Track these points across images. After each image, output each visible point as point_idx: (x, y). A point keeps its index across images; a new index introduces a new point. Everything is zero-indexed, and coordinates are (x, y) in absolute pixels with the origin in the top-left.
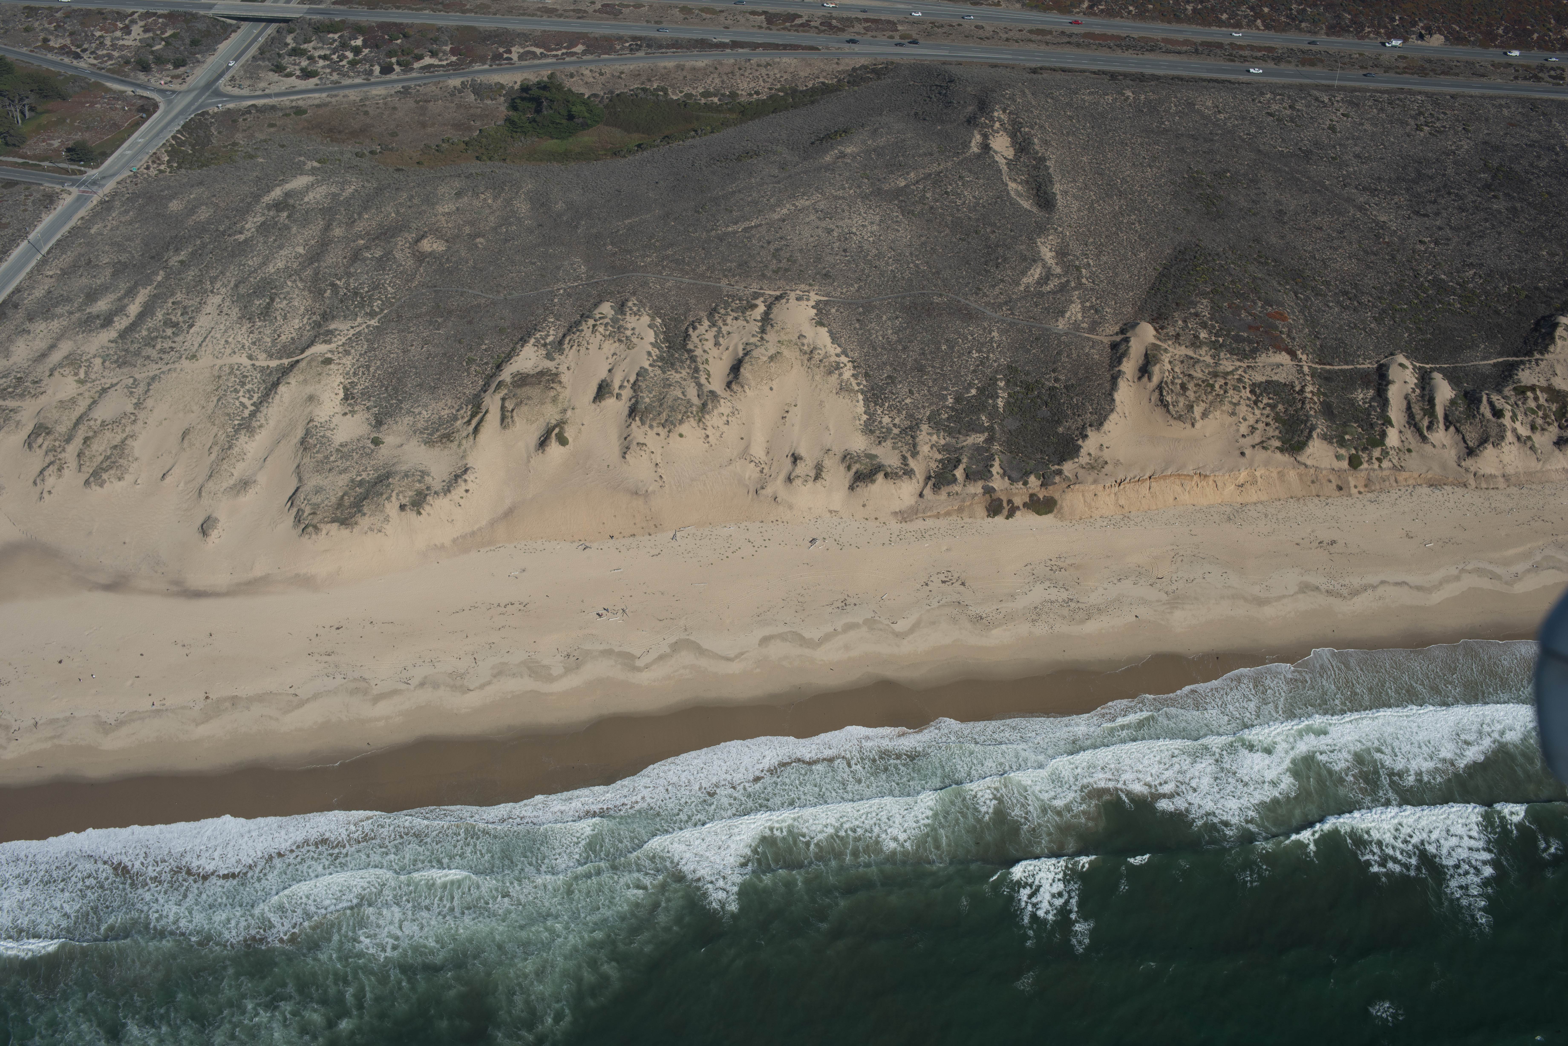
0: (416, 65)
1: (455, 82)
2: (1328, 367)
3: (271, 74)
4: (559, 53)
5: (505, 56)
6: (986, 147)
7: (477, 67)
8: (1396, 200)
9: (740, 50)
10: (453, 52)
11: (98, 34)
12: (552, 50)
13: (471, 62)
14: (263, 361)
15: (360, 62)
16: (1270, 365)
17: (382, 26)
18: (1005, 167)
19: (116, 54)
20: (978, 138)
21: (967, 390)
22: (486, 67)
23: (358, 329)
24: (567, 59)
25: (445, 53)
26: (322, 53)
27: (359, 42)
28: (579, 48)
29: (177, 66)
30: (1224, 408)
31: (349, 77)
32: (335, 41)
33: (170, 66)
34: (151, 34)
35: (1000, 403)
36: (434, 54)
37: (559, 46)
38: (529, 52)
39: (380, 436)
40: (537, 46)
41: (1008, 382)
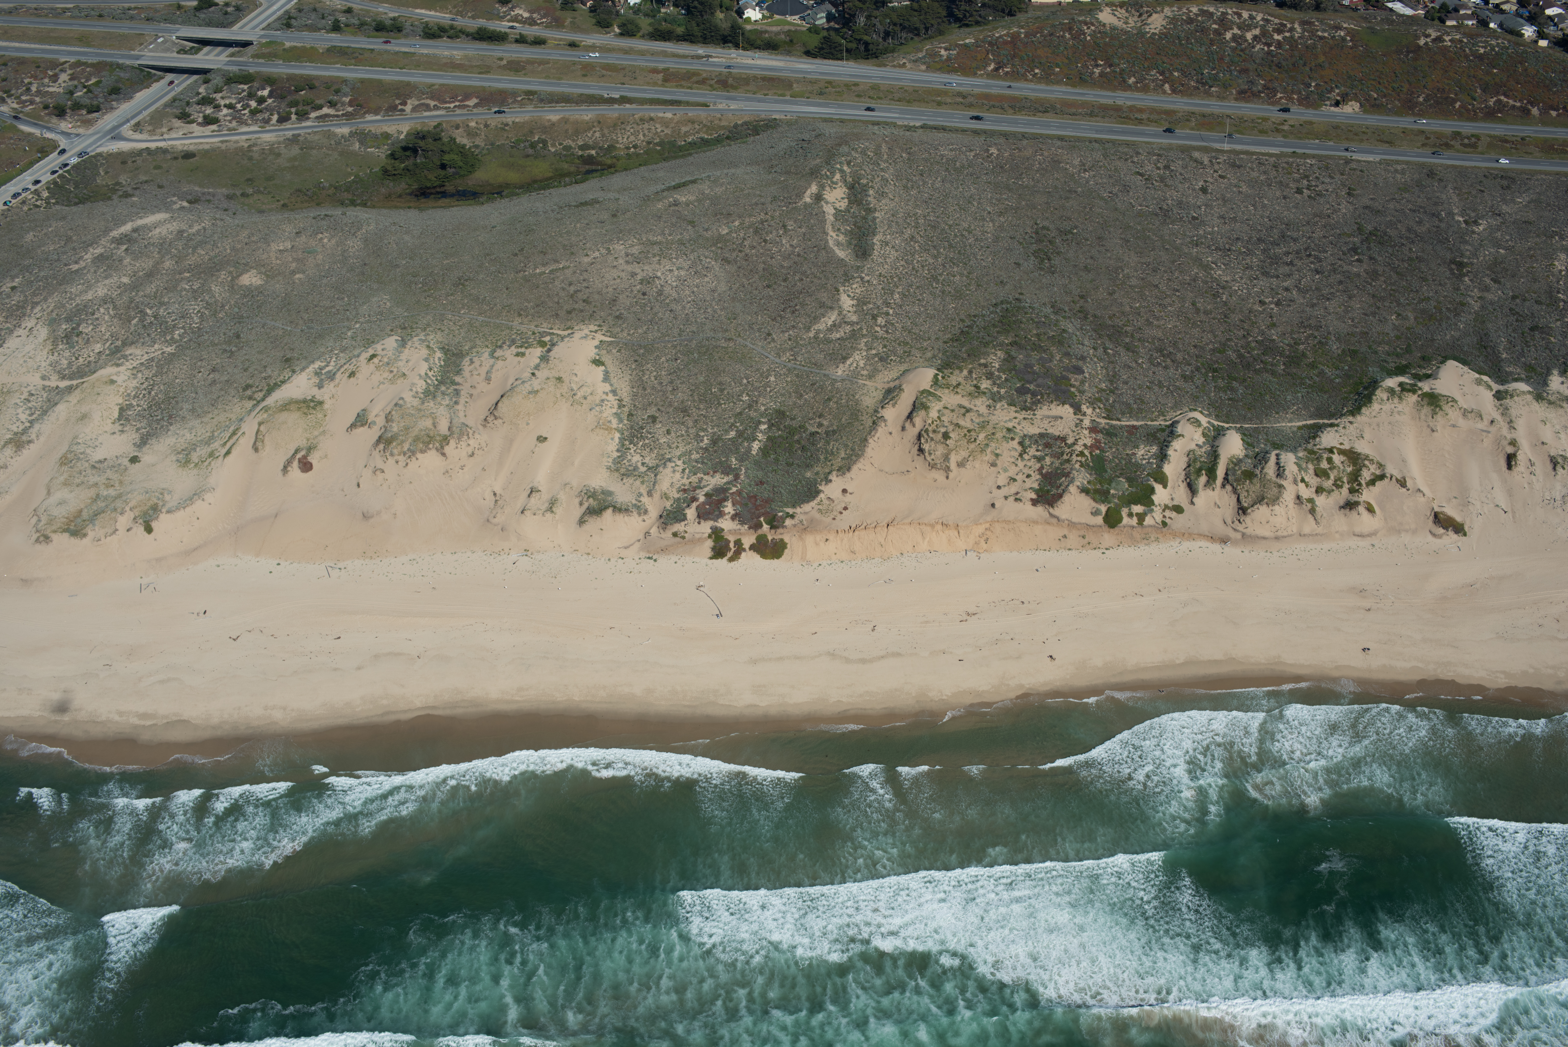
0: (313, 115)
1: (345, 130)
2: (1114, 422)
3: (175, 120)
4: (452, 105)
5: (400, 107)
6: (818, 198)
7: (369, 117)
8: (1248, 261)
9: (628, 106)
10: (351, 104)
11: (26, 81)
12: (446, 102)
13: (365, 113)
14: (54, 382)
15: (261, 111)
16: (1048, 417)
17: (291, 78)
18: (832, 218)
19: (38, 99)
20: (814, 188)
21: (727, 432)
22: (379, 117)
23: (152, 355)
24: (458, 112)
25: (343, 104)
26: (227, 102)
27: (266, 93)
28: (472, 102)
29: (90, 112)
30: (986, 458)
31: (247, 125)
32: (244, 91)
33: (84, 112)
34: (76, 82)
35: (756, 446)
36: (332, 104)
37: (454, 98)
38: (423, 104)
39: (139, 455)
40: (432, 98)
41: (771, 426)
